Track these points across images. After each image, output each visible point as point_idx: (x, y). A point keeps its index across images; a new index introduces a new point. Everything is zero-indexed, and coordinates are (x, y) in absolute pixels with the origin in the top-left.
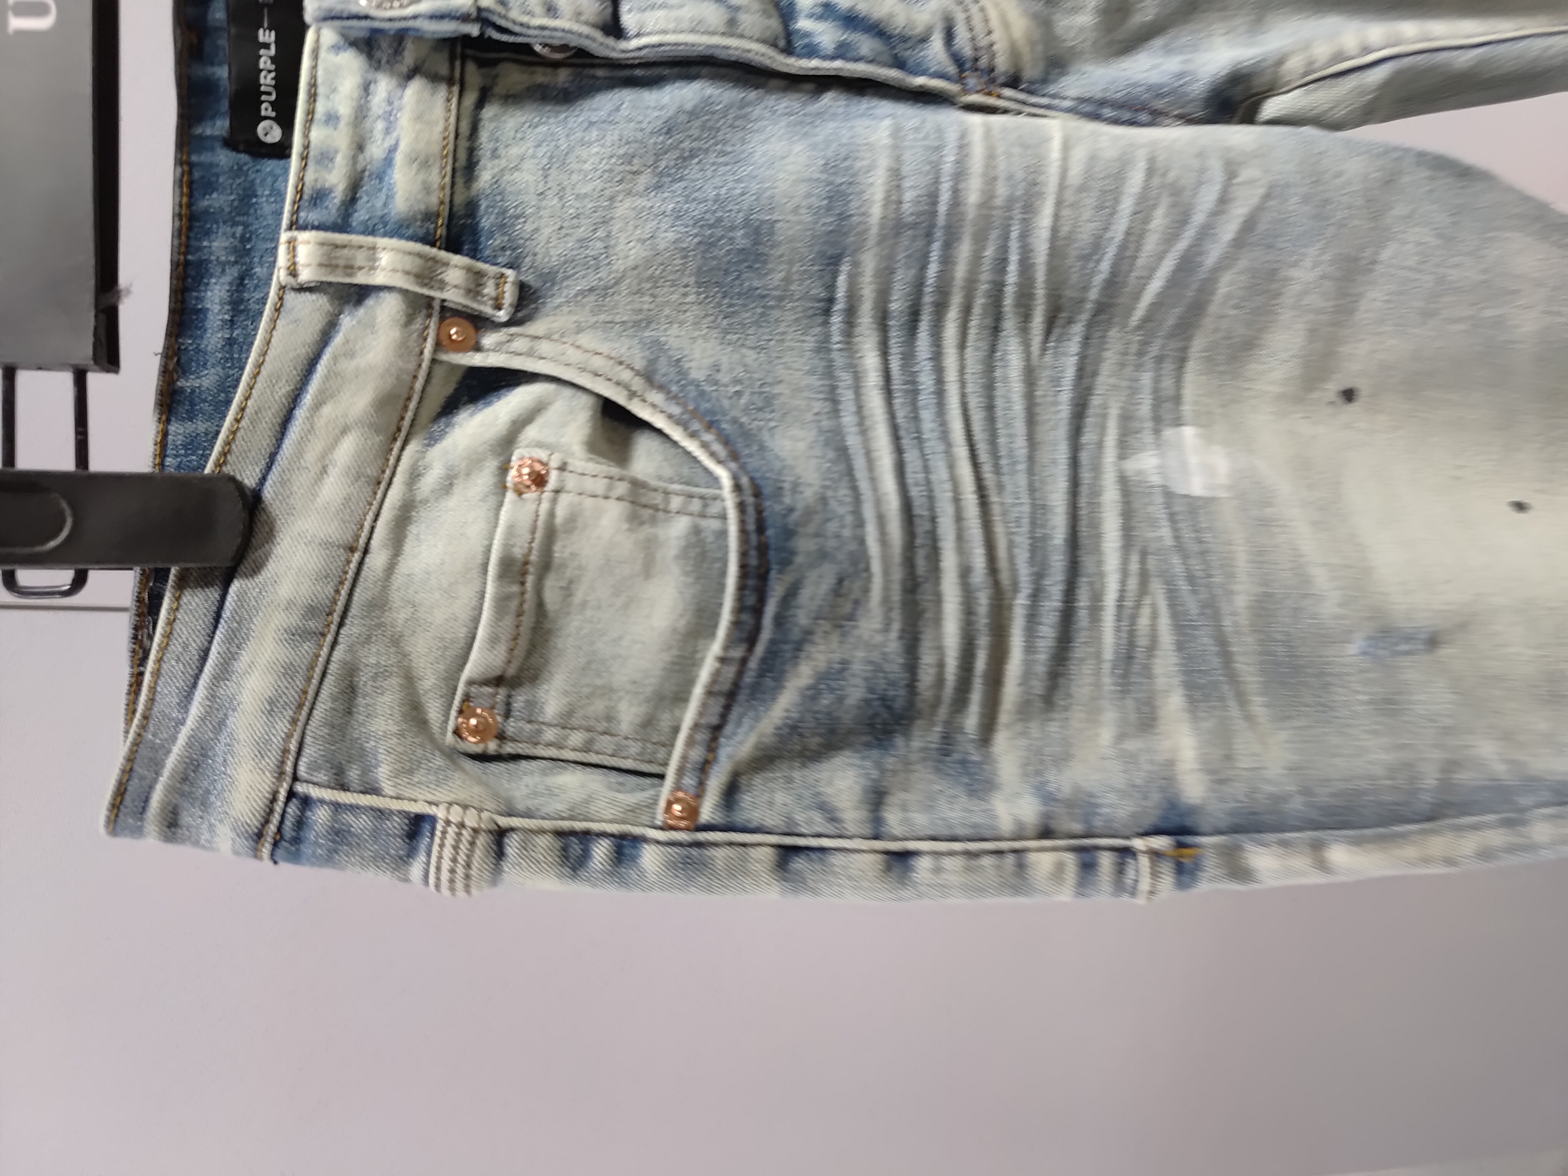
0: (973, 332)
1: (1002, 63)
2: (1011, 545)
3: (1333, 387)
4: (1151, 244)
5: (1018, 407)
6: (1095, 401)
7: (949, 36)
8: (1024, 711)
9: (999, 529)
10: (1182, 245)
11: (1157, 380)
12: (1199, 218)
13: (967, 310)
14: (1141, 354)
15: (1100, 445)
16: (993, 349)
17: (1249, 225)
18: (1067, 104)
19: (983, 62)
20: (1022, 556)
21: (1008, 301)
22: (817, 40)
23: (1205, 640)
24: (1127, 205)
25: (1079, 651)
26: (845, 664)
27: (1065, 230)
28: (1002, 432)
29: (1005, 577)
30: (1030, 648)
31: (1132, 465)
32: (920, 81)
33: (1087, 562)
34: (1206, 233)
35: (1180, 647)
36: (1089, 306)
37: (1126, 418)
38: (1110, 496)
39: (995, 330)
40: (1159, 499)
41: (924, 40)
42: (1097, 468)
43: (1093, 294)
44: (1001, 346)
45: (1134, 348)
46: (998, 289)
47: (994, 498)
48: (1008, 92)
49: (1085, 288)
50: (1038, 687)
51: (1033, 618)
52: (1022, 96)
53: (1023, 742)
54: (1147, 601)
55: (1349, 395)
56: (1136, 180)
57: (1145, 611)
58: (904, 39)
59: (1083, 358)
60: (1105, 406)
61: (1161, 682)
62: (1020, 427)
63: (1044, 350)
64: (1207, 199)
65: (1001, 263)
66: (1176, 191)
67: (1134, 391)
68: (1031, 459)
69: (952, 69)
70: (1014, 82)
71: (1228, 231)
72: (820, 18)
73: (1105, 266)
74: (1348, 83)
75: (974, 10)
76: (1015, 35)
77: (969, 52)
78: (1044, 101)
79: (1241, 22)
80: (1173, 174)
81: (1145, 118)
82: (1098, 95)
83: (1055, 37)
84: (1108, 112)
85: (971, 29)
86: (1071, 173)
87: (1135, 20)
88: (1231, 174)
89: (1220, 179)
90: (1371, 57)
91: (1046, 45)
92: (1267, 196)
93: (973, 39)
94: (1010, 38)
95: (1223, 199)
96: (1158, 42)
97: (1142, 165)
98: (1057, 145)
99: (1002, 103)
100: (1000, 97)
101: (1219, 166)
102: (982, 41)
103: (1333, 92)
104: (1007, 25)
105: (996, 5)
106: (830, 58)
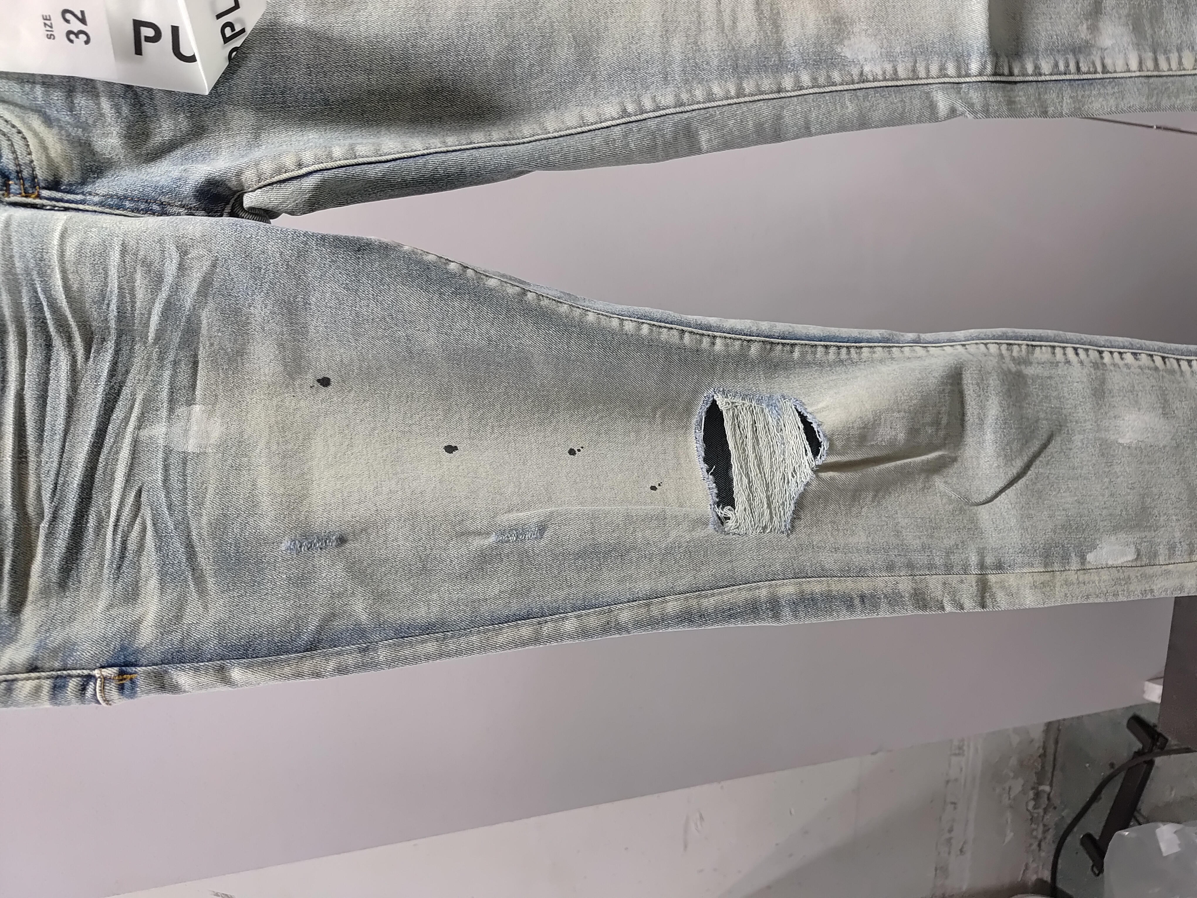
74: (291, 187)
75: (16, 139)
76: (53, 154)
77: (12, 167)
78: (79, 197)
79: (242, 139)
80: (142, 253)
81: (155, 207)
82: (121, 193)
83: (93, 153)
84: (127, 204)
85: (14, 152)
86: (68, 253)
87: (156, 140)
88: (183, 252)
89: (176, 256)
90: (304, 171)
91: (82, 159)
92: (214, 266)
93: (16, 158)
94: (48, 157)
95: (181, 267)
96: (178, 153)
97: (117, 249)
98: (57, 235)
99: (38, 201)
100: (39, 196)
101: (173, 248)
102: (23, 159)
103: (282, 192)
104: (45, 149)
105: (36, 134)
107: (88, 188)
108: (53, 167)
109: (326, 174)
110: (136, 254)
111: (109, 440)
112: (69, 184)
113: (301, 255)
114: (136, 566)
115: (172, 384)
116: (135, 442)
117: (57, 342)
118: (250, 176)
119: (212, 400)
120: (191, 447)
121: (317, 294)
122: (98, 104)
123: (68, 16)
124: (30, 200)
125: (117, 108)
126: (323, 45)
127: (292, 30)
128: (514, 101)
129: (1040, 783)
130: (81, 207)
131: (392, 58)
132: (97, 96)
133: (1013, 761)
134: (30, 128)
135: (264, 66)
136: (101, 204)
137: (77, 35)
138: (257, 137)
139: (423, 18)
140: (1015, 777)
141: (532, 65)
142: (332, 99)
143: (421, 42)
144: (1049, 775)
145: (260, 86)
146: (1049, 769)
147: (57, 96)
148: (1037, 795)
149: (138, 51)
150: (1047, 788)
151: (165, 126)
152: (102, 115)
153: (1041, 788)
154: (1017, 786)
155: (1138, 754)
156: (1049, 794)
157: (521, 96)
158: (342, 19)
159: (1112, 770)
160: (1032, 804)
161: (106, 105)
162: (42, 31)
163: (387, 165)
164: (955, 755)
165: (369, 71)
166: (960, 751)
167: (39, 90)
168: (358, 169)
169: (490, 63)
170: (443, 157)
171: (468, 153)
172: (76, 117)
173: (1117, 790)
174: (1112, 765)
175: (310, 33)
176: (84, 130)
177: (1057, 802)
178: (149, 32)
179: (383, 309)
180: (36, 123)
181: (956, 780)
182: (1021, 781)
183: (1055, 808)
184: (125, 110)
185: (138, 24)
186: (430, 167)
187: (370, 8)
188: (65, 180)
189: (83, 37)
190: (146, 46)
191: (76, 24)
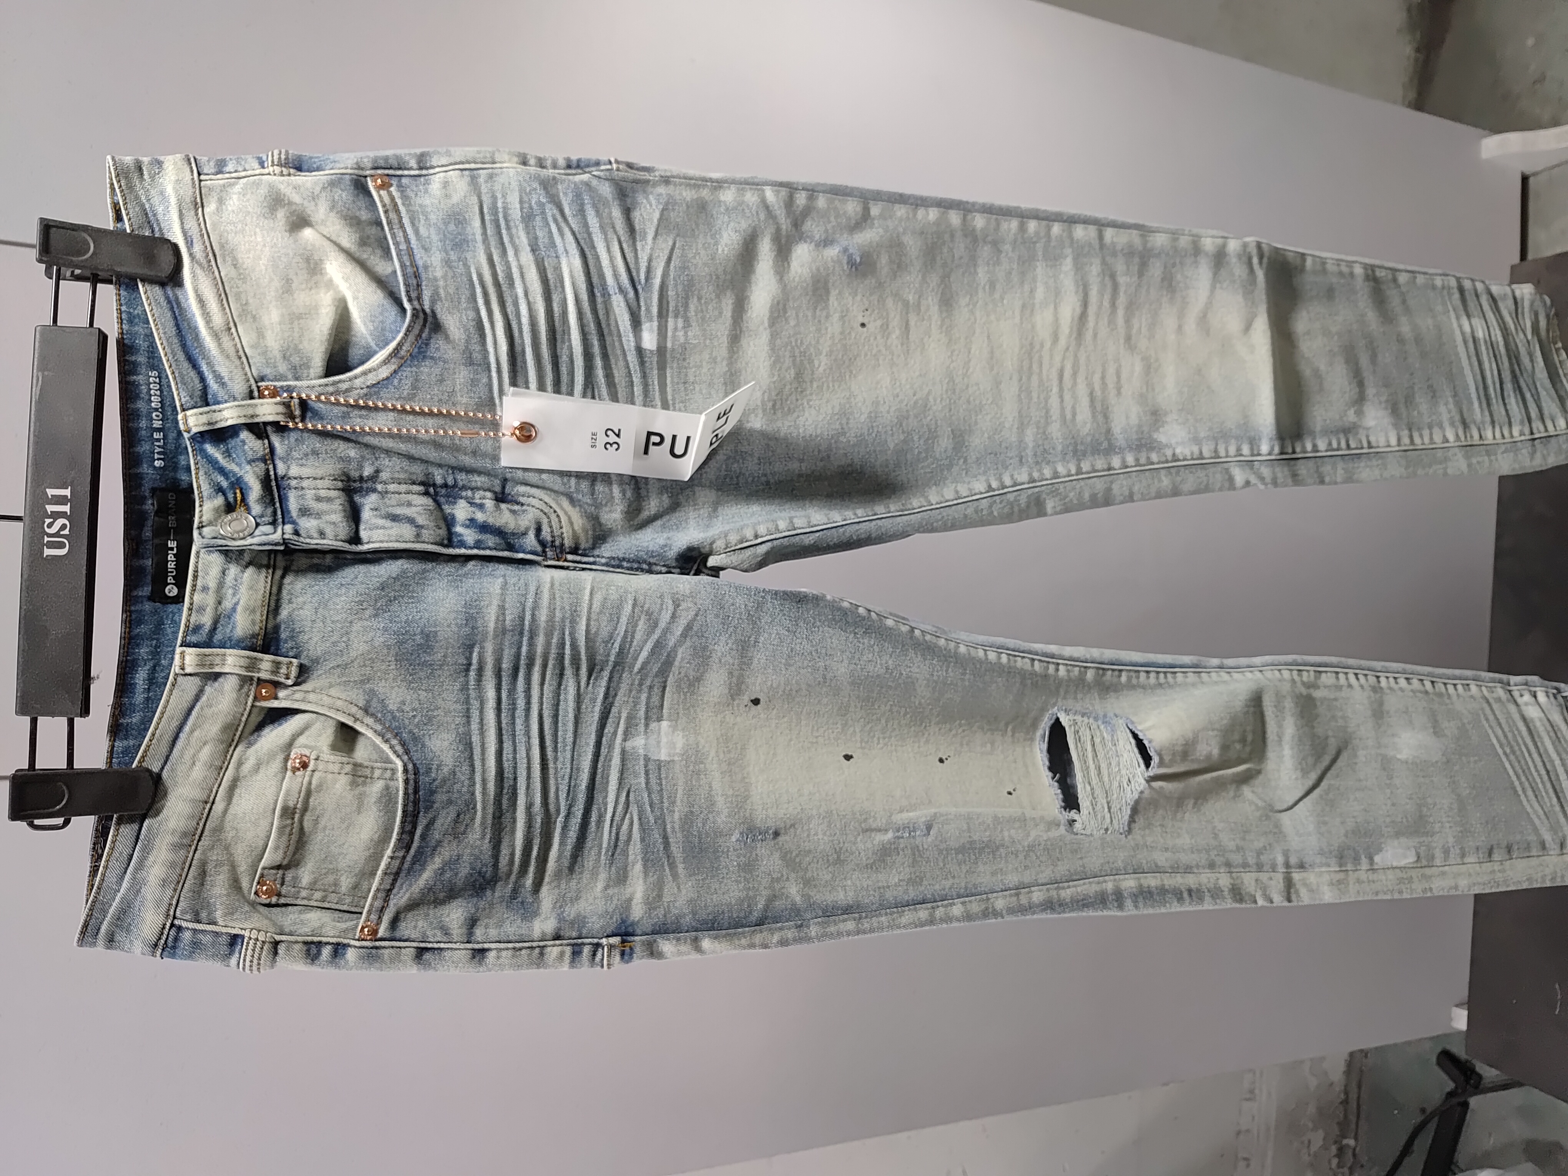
0: (548, 677)
1: (568, 543)
2: (557, 789)
3: (746, 698)
4: (638, 636)
5: (571, 715)
6: (614, 710)
7: (539, 530)
8: (558, 874)
9: (552, 782)
10: (655, 637)
11: (649, 698)
12: (662, 625)
13: (545, 666)
14: (640, 685)
15: (615, 733)
16: (560, 684)
17: (689, 627)
18: (603, 561)
19: (557, 543)
20: (563, 796)
21: (567, 662)
22: (465, 538)
23: (657, 836)
24: (624, 620)
25: (589, 843)
26: (459, 857)
27: (593, 631)
28: (560, 728)
29: (552, 807)
30: (562, 843)
31: (629, 744)
32: (521, 556)
33: (598, 797)
34: (666, 631)
35: (643, 840)
36: (610, 663)
37: (630, 718)
38: (616, 761)
39: (561, 675)
40: (642, 762)
41: (525, 534)
42: (611, 747)
43: (612, 658)
44: (564, 683)
45: (637, 682)
46: (561, 657)
47: (551, 765)
48: (570, 557)
49: (608, 655)
50: (566, 863)
51: (565, 827)
52: (578, 558)
53: (557, 891)
54: (628, 816)
55: (756, 702)
56: (628, 609)
57: (627, 821)
58: (513, 534)
59: (608, 688)
60: (620, 713)
61: (631, 858)
62: (571, 727)
63: (588, 684)
64: (665, 617)
65: (562, 645)
66: (649, 614)
67: (636, 704)
68: (574, 743)
69: (539, 549)
70: (575, 551)
71: (678, 630)
72: (467, 527)
73: (617, 645)
74: (748, 552)
75: (553, 517)
76: (576, 528)
77: (549, 538)
78: (591, 559)
79: (704, 512)
80: (647, 606)
81: (645, 566)
82: (621, 556)
83: (600, 524)
84: (625, 564)
85: (551, 527)
86: (594, 606)
87: (645, 514)
88: (677, 605)
89: (671, 608)
90: (760, 540)
91: (594, 530)
92: (696, 615)
93: (552, 532)
94: (573, 530)
95: (674, 616)
96: (659, 523)
97: (630, 602)
98: (587, 592)
99: (566, 564)
100: (566, 560)
101: (670, 602)
102: (557, 533)
103: (741, 556)
104: (571, 523)
105: (566, 513)
106: (471, 548)
107: (596, 552)
108: (575, 537)
109: (775, 542)
111: (604, 751)
112: (585, 550)
113: (759, 606)
114: (625, 853)
115: (647, 704)
116: (623, 752)
117: (569, 672)
118: (719, 544)
119: (675, 719)
120: (663, 756)
121: (766, 635)
122: (611, 490)
123: (609, 433)
124: (561, 563)
125: (623, 492)
126: (772, 443)
127: (751, 431)
128: (905, 480)
129: (1344, 1137)
130: (594, 567)
131: (819, 451)
132: (611, 484)
133: (1312, 1109)
134: (562, 509)
135: (728, 459)
136: (607, 565)
137: (611, 445)
138: (715, 510)
139: (844, 421)
140: (1315, 1129)
141: (920, 453)
142: (772, 481)
143: (842, 439)
144: (1353, 1126)
145: (723, 473)
146: (1353, 1118)
147: (585, 485)
148: (1341, 1151)
149: (646, 452)
150: (1351, 1142)
151: (653, 504)
152: (613, 497)
153: (1345, 1142)
154: (1317, 1139)
155: (1450, 1095)
156: (1354, 1149)
157: (910, 476)
158: (787, 423)
159: (1423, 1118)
160: (1335, 1161)
161: (616, 490)
162: (589, 443)
163: (817, 534)
164: (1247, 1100)
165: (801, 461)
166: (1251, 1096)
167: (573, 481)
168: (797, 538)
169: (889, 452)
170: (857, 527)
171: (874, 523)
172: (595, 500)
173: (1430, 1141)
174: (1423, 1111)
175: (763, 434)
176: (596, 507)
177: (1364, 1159)
178: (656, 439)
179: (812, 646)
180: (566, 503)
181: (1248, 1131)
182: (1320, 1134)
183: (1362, 1166)
184: (629, 494)
185: (649, 434)
186: (847, 535)
187: (807, 414)
188: (582, 546)
189: (615, 446)
190: (651, 447)
191: (613, 438)
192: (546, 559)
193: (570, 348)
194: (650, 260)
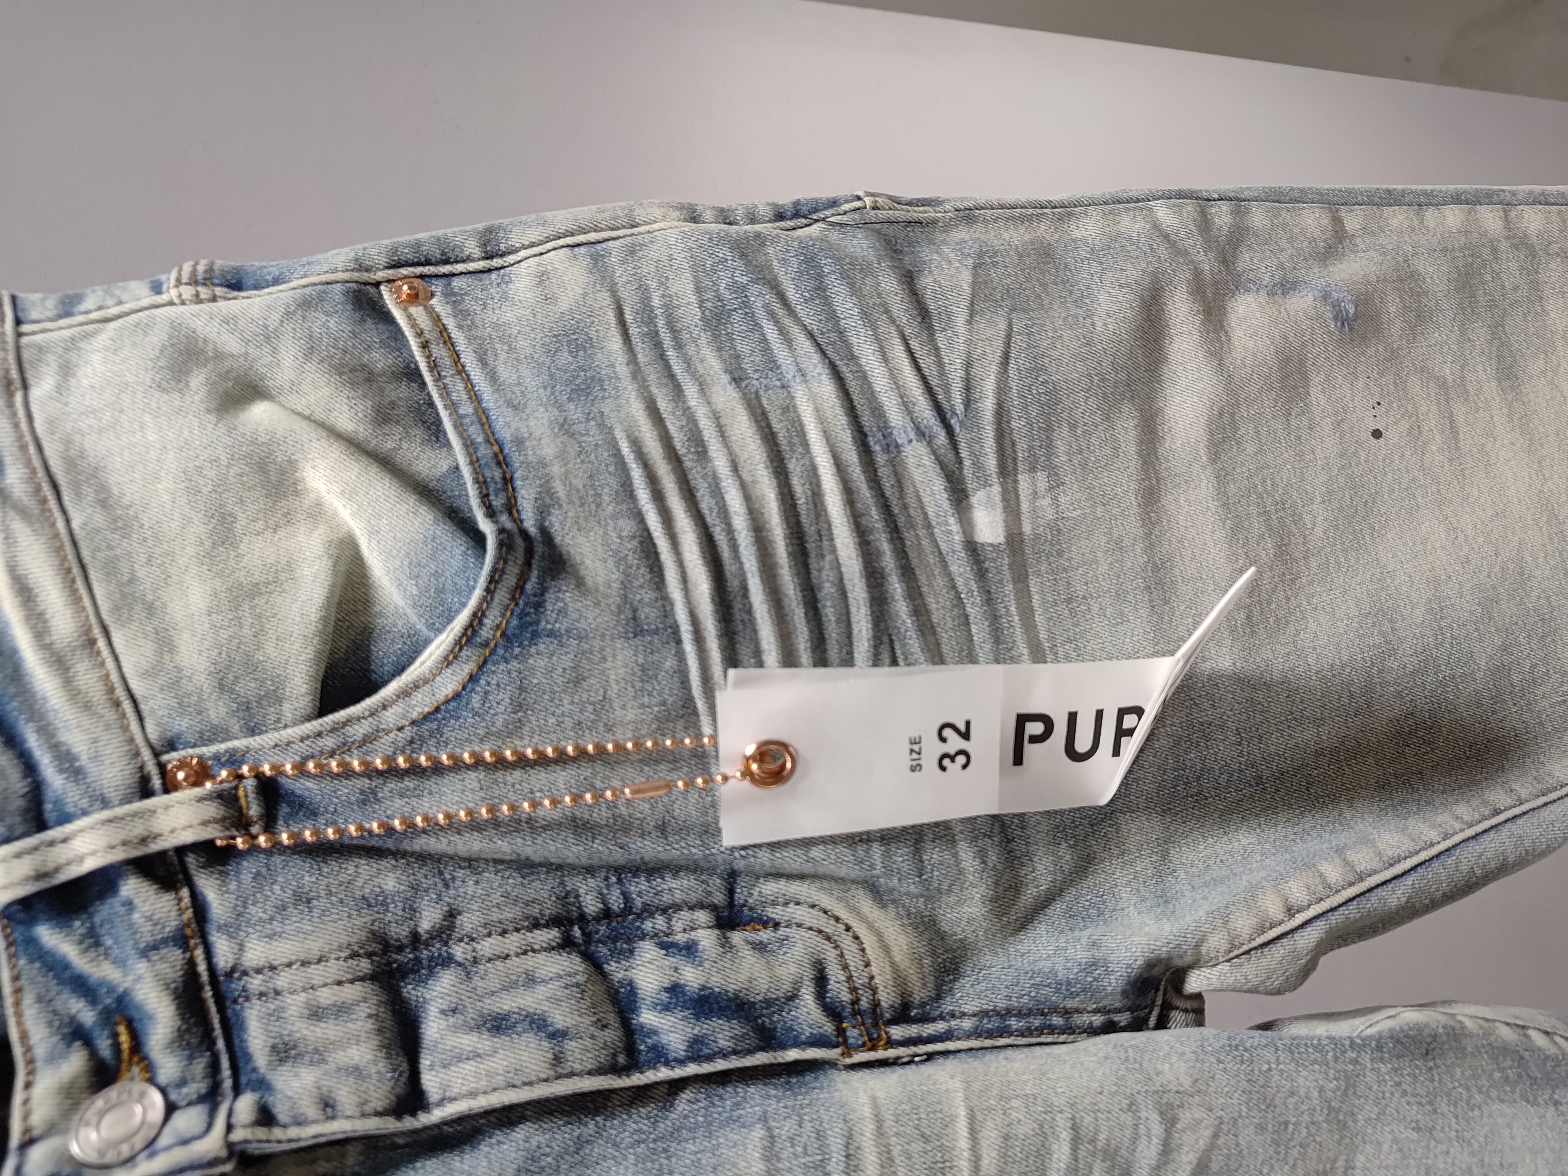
74: (1279, 951)
75: (846, 941)
76: (898, 958)
77: (846, 997)
78: (940, 1027)
79: (1144, 865)
80: (1102, 1137)
81: (1057, 1020)
82: (1001, 1004)
83: (942, 936)
84: (1014, 1023)
85: (845, 967)
86: (985, 1161)
87: (1030, 895)
88: (1170, 1122)
89: (1157, 1129)
90: (1300, 919)
91: (934, 954)
92: (1216, 1136)
93: (850, 978)
94: (892, 964)
95: (1167, 1150)
96: (1058, 908)
97: (1066, 1136)
98: (962, 1127)
99: (891, 1053)
100: (891, 1043)
101: (1155, 1117)
102: (860, 980)
104: (886, 949)
105: (871, 927)
106: (681, 1062)
107: (947, 1006)
108: (900, 980)
110: (1093, 1141)
112: (923, 1005)
118: (1216, 942)
121: (1369, 1149)
122: (955, 855)
123: (948, 733)
124: (880, 1054)
125: (982, 855)
126: (1259, 696)
127: (1214, 679)
128: (1520, 726)
130: (950, 1045)
131: (1351, 696)
132: (953, 842)
134: (863, 919)
135: (1177, 743)
136: (976, 1033)
137: (952, 759)
138: (1165, 857)
139: (1387, 627)
141: (1534, 666)
142: (1266, 774)
143: (1391, 663)
145: (1170, 775)
147: (901, 856)
149: (1018, 759)
151: (1040, 867)
152: (961, 872)
157: (1526, 716)
158: (1282, 650)
161: (967, 855)
162: (906, 761)
163: (1409, 881)
165: (1318, 722)
167: (877, 851)
168: (1374, 897)
169: (1479, 675)
170: (1475, 847)
172: (926, 884)
175: (1241, 680)
176: (929, 899)
178: (1035, 728)
179: (1473, 1154)
180: (866, 904)
184: (993, 857)
185: (1022, 720)
186: (1464, 868)
187: (1312, 626)
188: (916, 998)
189: (961, 759)
190: (1030, 749)
191: (955, 743)
192: (849, 1050)
193: (837, 566)
194: (968, 365)
